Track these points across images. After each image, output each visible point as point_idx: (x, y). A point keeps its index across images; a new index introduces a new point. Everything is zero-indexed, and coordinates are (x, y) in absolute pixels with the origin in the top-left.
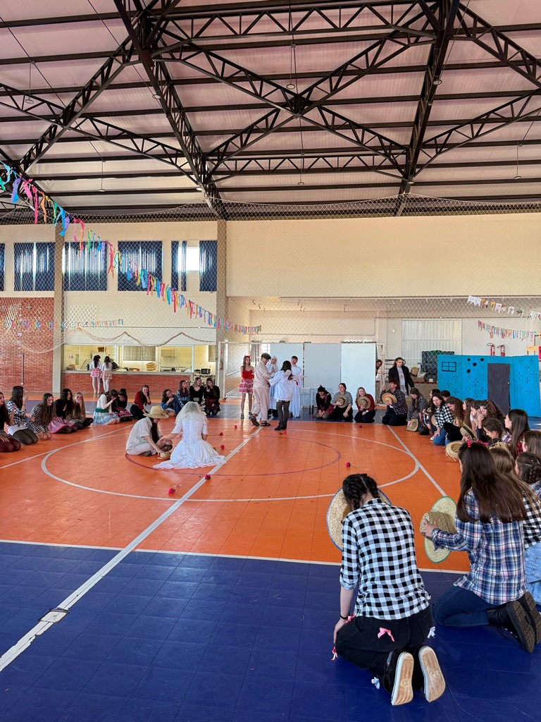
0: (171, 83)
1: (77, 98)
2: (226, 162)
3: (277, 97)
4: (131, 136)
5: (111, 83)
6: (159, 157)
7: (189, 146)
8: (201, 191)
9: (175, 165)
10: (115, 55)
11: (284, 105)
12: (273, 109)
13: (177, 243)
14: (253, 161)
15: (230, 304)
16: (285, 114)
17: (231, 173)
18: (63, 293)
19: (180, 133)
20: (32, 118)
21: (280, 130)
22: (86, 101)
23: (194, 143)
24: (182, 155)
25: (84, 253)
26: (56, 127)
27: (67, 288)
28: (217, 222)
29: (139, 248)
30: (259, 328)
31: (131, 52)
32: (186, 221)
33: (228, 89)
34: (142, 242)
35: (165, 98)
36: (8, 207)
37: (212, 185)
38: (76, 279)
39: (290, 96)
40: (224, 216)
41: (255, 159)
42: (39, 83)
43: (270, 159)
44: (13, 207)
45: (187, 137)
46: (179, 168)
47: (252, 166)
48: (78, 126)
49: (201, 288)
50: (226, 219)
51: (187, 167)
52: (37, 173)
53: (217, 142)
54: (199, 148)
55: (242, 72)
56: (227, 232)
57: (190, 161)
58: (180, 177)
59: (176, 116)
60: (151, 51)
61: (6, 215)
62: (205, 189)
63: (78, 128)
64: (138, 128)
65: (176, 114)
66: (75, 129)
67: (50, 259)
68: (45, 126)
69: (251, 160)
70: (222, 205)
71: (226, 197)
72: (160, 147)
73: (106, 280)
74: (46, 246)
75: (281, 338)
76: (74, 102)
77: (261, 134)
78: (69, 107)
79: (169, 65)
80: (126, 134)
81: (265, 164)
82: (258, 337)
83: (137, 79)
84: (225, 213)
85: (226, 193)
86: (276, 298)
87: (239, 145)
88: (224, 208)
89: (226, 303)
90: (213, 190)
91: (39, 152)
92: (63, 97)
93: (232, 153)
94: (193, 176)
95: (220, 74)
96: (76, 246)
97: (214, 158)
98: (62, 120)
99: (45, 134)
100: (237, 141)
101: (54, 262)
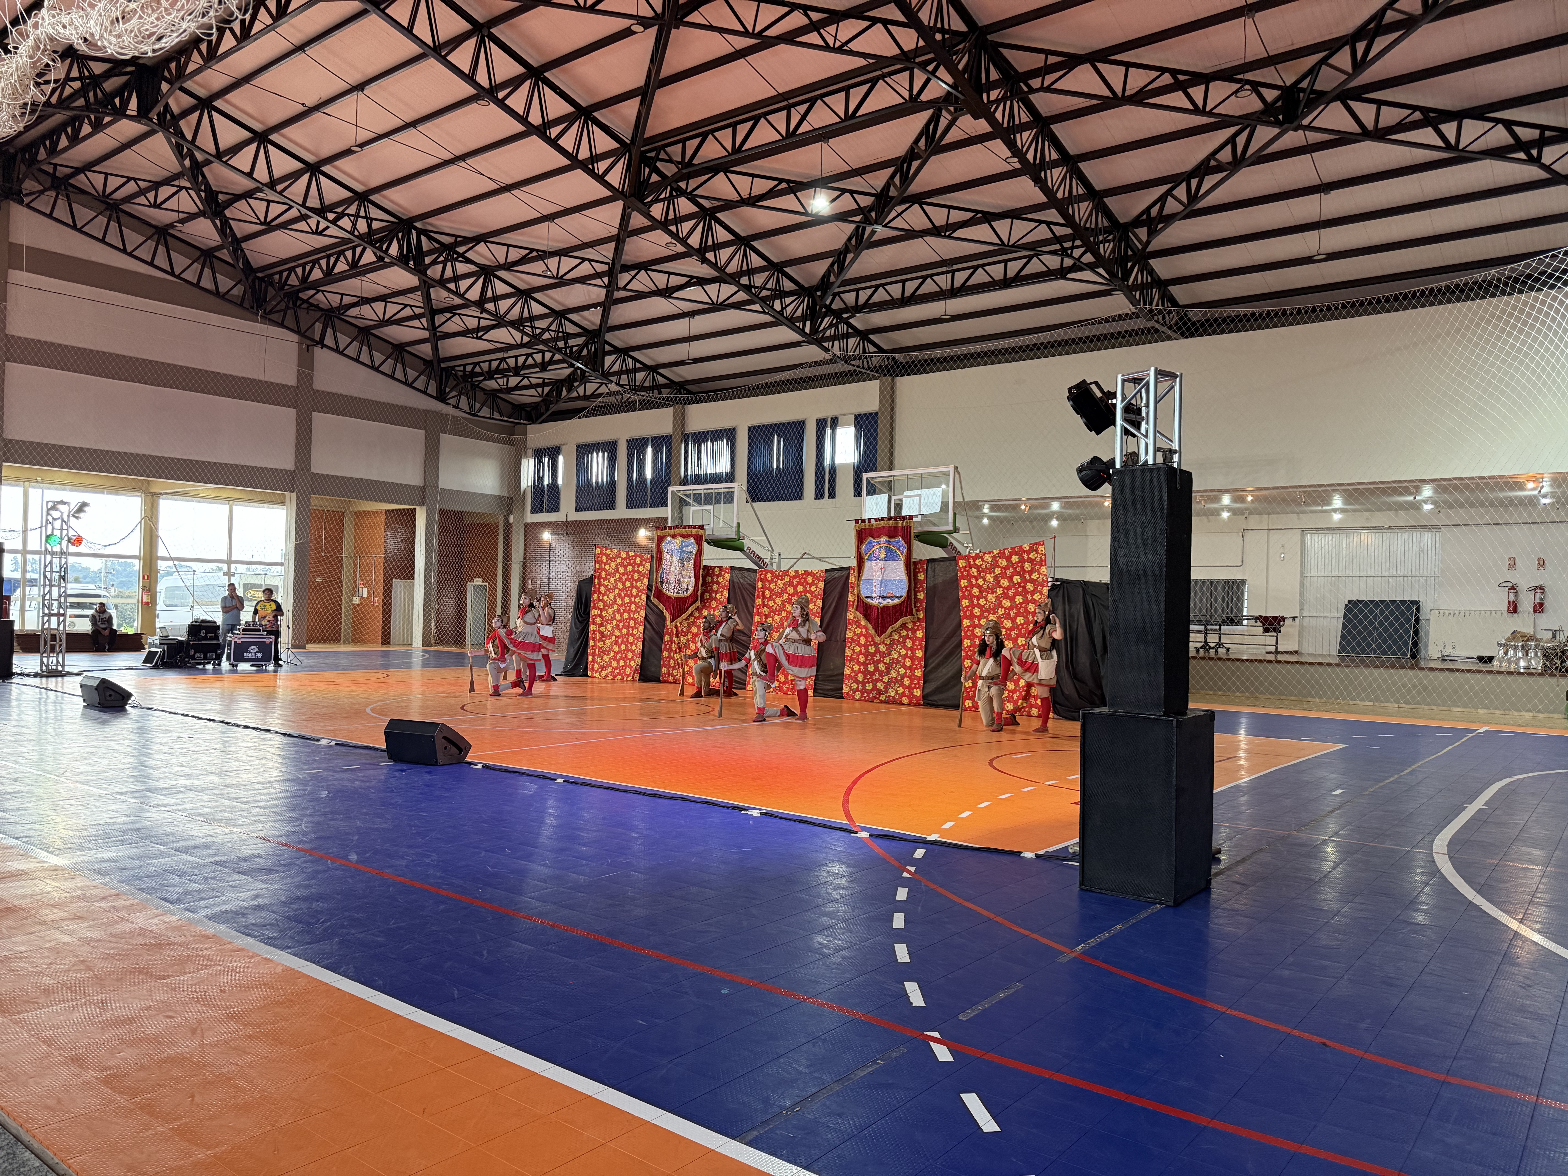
1: (616, 248)
4: (701, 282)
6: (742, 306)
10: (626, 197)
13: (825, 421)
14: (880, 288)
17: (856, 310)
18: (680, 509)
28: (878, 382)
29: (774, 435)
34: (780, 425)
41: (882, 285)
42: (568, 240)
43: (903, 281)
47: (884, 296)
48: (628, 283)
49: (855, 491)
50: (896, 375)
52: (624, 343)
53: (818, 271)
55: (782, 185)
56: (897, 396)
67: (667, 458)
69: (876, 287)
72: (744, 291)
74: (662, 440)
76: (615, 254)
77: (854, 254)
80: (692, 280)
81: (896, 290)
84: (892, 364)
87: (837, 273)
92: (602, 250)
96: (697, 438)
99: (606, 296)
101: (670, 463)
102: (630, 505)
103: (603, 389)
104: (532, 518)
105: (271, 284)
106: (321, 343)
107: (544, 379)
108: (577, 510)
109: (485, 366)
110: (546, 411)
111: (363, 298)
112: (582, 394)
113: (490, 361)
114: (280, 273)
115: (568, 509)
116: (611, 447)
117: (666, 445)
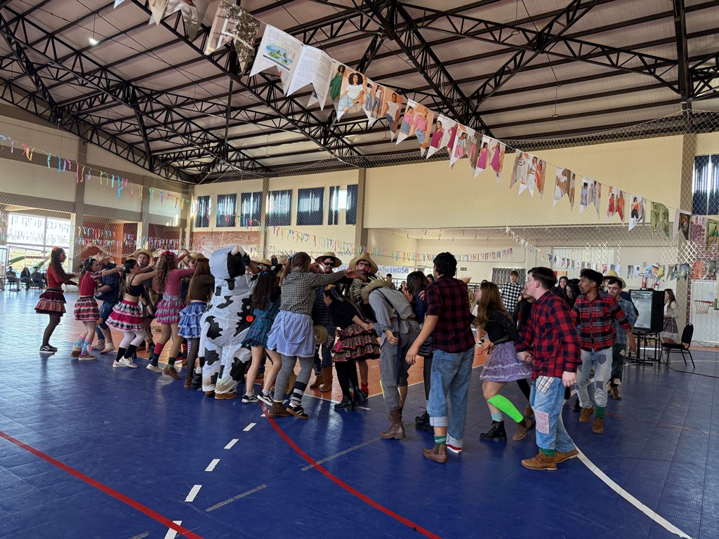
4: (272, 117)
13: (334, 188)
15: (367, 235)
18: (266, 228)
23: (308, 117)
25: (279, 198)
27: (268, 224)
28: (357, 171)
29: (310, 193)
38: (273, 218)
41: (358, 123)
45: (297, 115)
49: (346, 221)
50: (365, 167)
54: (318, 119)
56: (367, 177)
63: (236, 118)
67: (260, 203)
69: (355, 124)
70: (362, 156)
73: (290, 220)
74: (258, 194)
80: (267, 116)
84: (366, 162)
88: (364, 158)
89: (363, 232)
101: (261, 206)
102: (242, 225)
103: (230, 169)
104: (196, 230)
105: (64, 110)
106: (90, 141)
107: (201, 162)
108: (217, 226)
109: (172, 155)
110: (204, 177)
111: (110, 119)
113: (174, 153)
114: (69, 105)
115: (212, 227)
116: (233, 197)
117: (259, 196)
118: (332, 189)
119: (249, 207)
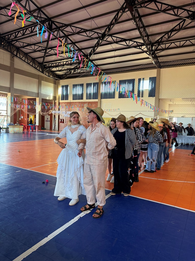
0: (140, 17)
1: (106, 29)
2: (161, 45)
3: (185, 14)
4: (125, 40)
5: (118, 21)
6: (135, 47)
7: (146, 41)
8: (150, 58)
9: (141, 49)
10: (120, 10)
11: (187, 17)
12: (182, 20)
13: (140, 79)
14: (173, 43)
15: (160, 102)
16: (188, 21)
17: (163, 50)
18: (101, 100)
19: (143, 36)
20: (92, 39)
21: (186, 28)
22: (109, 30)
23: (148, 39)
24: (144, 45)
25: (108, 85)
26: (99, 41)
27: (102, 98)
28: (156, 69)
29: (126, 82)
30: (172, 111)
31: (126, 8)
32: (144, 70)
33: (163, 15)
34: (128, 80)
35: (138, 23)
36: (85, 71)
37: (155, 55)
38: (105, 95)
39: (190, 13)
40: (160, 67)
42: (94, 26)
43: (180, 41)
44: (86, 71)
45: (146, 38)
46: (142, 50)
47: (172, 46)
48: (107, 39)
49: (149, 96)
50: (160, 68)
51: (146, 49)
52: (93, 58)
53: (158, 38)
54: (151, 41)
55: (170, 7)
56: (161, 73)
57: (147, 47)
58: (143, 54)
59: (142, 30)
60: (133, 6)
61: (84, 74)
62: (152, 57)
63: (107, 40)
64: (128, 37)
65: (142, 29)
66: (106, 41)
67: (97, 88)
68: (96, 41)
70: (159, 62)
71: (160, 60)
72: (135, 43)
73: (115, 94)
74: (96, 84)
75: (182, 115)
76: (105, 31)
77: (177, 32)
78: (104, 33)
79: (139, 10)
80: (123, 40)
81: (178, 44)
82: (172, 115)
83: (128, 18)
84: (160, 66)
85: (161, 58)
86: (180, 99)
87: (167, 38)
88: (160, 63)
89: (159, 101)
90: (155, 57)
91: (94, 51)
92: (102, 30)
93: (164, 41)
94: (148, 53)
95: (160, 10)
96: (105, 83)
97: (156, 44)
98: (101, 38)
99: (96, 44)
100: (166, 36)
101: (98, 89)
102: (87, 99)
103: (82, 71)
104: (61, 101)
105: (5, 39)
106: (16, 56)
107: (68, 68)
108: (73, 99)
110: (66, 76)
112: (77, 72)
114: (8, 35)
115: (70, 99)
116: (82, 85)
117: (97, 85)
118: (140, 80)
119: (91, 90)
